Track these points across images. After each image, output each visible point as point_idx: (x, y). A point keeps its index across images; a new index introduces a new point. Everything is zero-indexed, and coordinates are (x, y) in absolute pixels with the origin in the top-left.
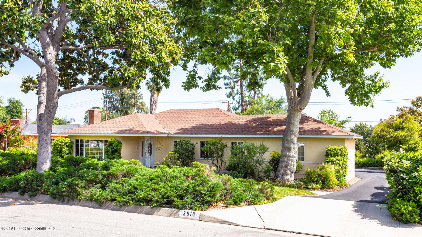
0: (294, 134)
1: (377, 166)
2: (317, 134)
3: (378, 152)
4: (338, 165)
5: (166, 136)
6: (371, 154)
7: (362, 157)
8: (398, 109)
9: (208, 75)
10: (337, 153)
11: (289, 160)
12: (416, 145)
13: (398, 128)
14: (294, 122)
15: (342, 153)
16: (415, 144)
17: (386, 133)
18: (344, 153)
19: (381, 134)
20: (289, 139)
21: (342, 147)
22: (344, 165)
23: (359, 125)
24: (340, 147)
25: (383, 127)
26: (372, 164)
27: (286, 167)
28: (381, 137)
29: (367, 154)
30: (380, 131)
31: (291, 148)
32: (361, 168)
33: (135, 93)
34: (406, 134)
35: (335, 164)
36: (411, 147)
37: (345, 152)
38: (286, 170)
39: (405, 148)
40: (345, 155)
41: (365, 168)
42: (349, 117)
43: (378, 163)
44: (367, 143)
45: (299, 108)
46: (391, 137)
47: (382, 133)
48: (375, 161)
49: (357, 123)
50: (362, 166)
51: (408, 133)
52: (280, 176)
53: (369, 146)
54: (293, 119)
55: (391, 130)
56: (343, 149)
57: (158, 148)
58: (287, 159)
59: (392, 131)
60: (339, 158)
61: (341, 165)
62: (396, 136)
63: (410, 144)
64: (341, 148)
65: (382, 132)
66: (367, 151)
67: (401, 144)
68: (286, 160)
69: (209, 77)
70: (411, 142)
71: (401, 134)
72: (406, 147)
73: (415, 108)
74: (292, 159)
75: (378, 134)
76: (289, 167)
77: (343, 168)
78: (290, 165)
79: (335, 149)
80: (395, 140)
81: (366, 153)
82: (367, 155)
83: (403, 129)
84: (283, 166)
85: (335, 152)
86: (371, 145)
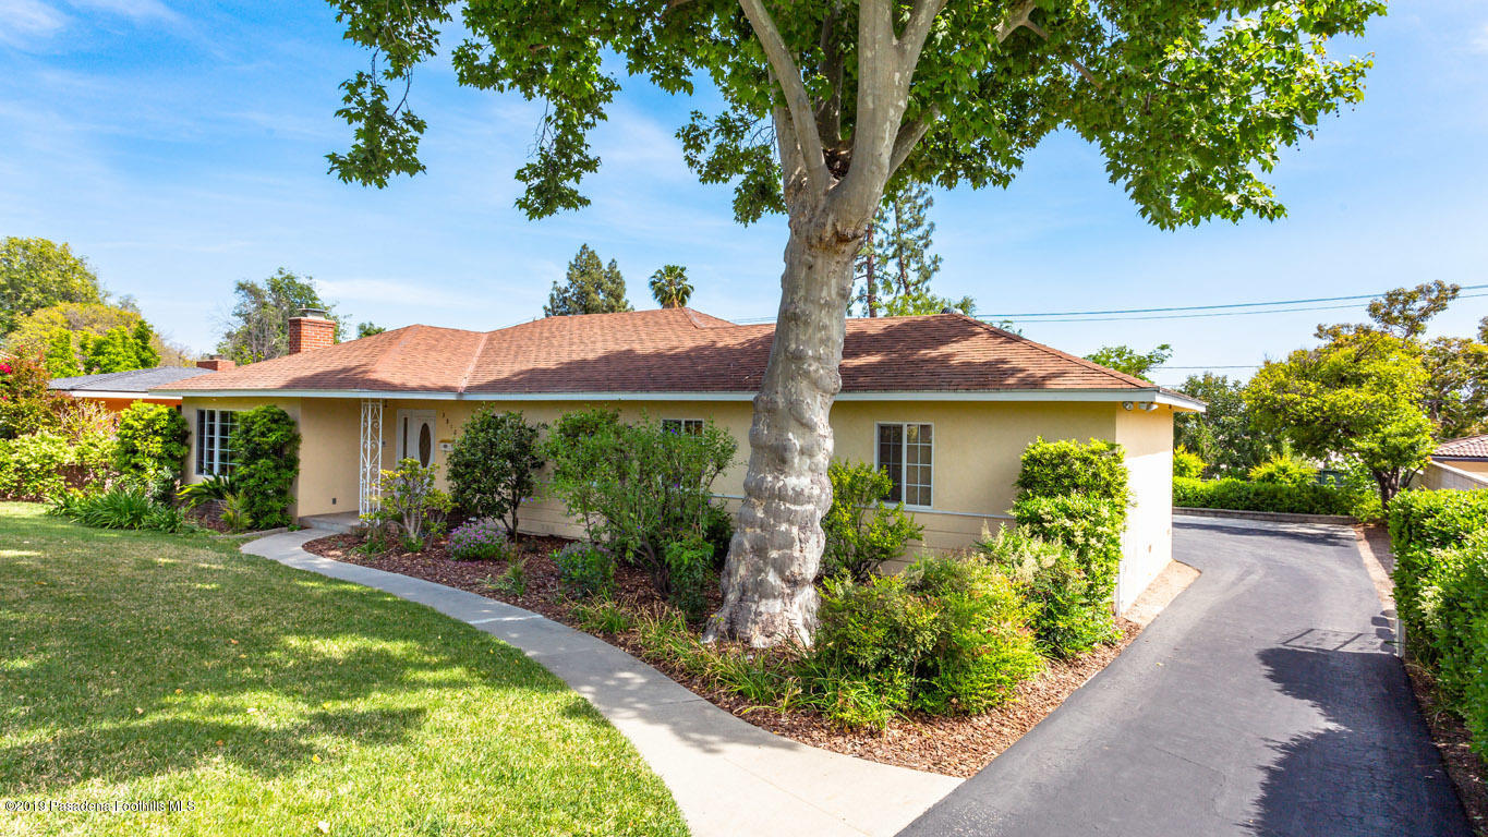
0: (807, 374)
1: (1257, 508)
2: (983, 386)
3: (1257, 458)
4: (1059, 543)
5: (452, 397)
6: (1236, 464)
7: (1207, 474)
8: (1321, 332)
9: (542, 149)
10: (1072, 475)
11: (777, 515)
12: (1417, 438)
13: (1340, 379)
14: (809, 308)
15: (1095, 475)
16: (1410, 435)
17: (1294, 396)
18: (1105, 475)
19: (1275, 399)
20: (781, 401)
21: (1097, 444)
22: (1093, 541)
23: (1200, 379)
24: (1085, 447)
25: (1282, 376)
26: (1240, 498)
27: (760, 550)
28: (1274, 412)
29: (1224, 462)
30: (1272, 390)
31: (785, 449)
32: (1203, 514)
33: (614, 303)
34: (1371, 399)
35: (1047, 537)
36: (1396, 447)
37: (1110, 468)
38: (760, 571)
39: (1371, 450)
40: (1108, 484)
41: (1216, 514)
42: (1163, 348)
43: (1261, 498)
44: (1223, 433)
45: (828, 233)
46: (1315, 409)
47: (1279, 397)
48: (1253, 490)
49: (1192, 373)
50: (1205, 506)
51: (1378, 396)
52: (732, 597)
53: (1229, 440)
54: (802, 293)
55: (1312, 385)
56: (1100, 453)
57: (442, 441)
58: (766, 512)
59: (1318, 388)
60: (1076, 501)
61: (1079, 540)
62: (1334, 404)
63: (1389, 435)
64: (1094, 453)
65: (1279, 393)
66: (1222, 456)
67: (1352, 434)
68: (760, 514)
69: (545, 157)
70: (1393, 429)
71: (1349, 398)
72: (1374, 445)
73: (1376, 326)
74: (790, 511)
75: (1263, 401)
76: (774, 554)
77: (1091, 554)
78: (778, 540)
79: (1063, 456)
80: (1327, 419)
81: (1221, 460)
82: (1223, 466)
83: (1358, 381)
84: (747, 545)
85: (1063, 470)
86: (1236, 437)
